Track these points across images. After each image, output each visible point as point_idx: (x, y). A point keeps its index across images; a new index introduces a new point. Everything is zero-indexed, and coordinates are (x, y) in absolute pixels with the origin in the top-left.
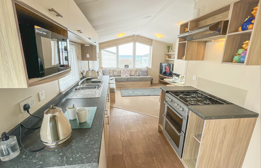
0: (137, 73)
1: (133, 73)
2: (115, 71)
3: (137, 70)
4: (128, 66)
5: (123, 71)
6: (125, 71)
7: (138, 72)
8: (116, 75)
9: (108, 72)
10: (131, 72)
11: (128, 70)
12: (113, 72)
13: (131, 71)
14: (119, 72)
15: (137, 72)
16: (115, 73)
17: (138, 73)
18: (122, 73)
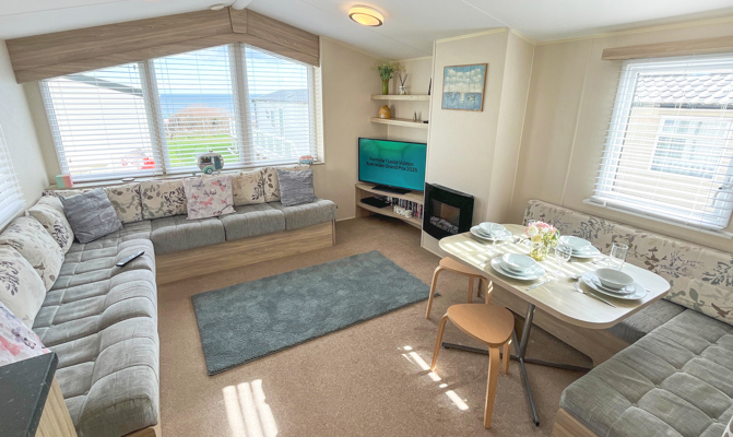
0: (269, 192)
1: (248, 193)
2: (153, 194)
3: (266, 176)
4: (218, 159)
5: (194, 190)
6: (207, 189)
7: (271, 186)
8: (157, 215)
9: (104, 206)
10: (240, 187)
11: (219, 183)
12: (136, 201)
13: (237, 183)
14: (174, 197)
15: (266, 185)
16: (154, 205)
17: (272, 190)
18: (190, 201)
